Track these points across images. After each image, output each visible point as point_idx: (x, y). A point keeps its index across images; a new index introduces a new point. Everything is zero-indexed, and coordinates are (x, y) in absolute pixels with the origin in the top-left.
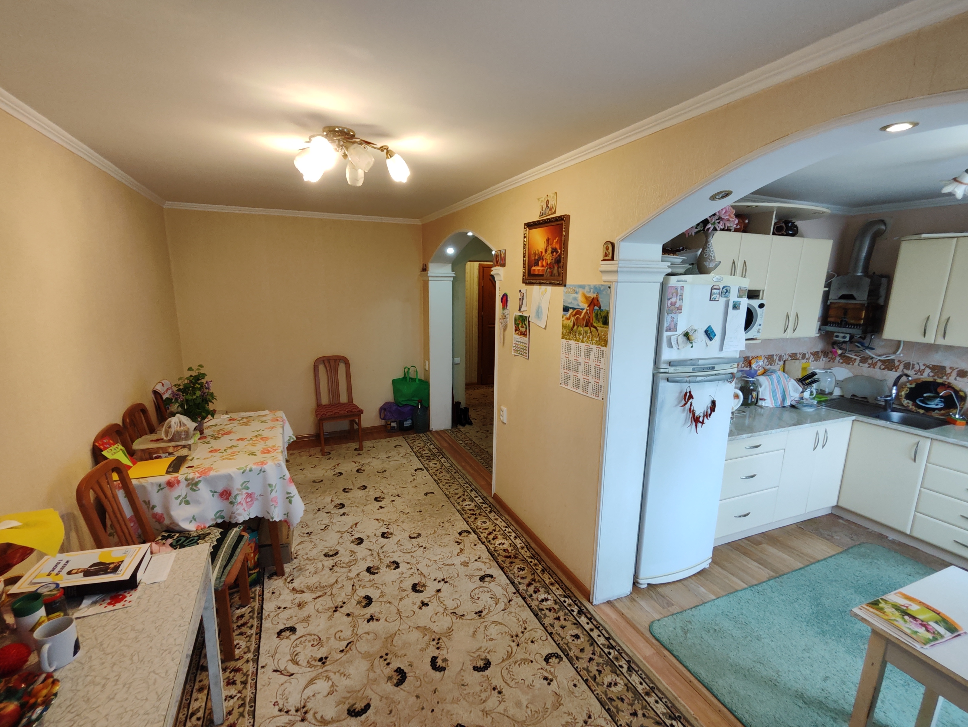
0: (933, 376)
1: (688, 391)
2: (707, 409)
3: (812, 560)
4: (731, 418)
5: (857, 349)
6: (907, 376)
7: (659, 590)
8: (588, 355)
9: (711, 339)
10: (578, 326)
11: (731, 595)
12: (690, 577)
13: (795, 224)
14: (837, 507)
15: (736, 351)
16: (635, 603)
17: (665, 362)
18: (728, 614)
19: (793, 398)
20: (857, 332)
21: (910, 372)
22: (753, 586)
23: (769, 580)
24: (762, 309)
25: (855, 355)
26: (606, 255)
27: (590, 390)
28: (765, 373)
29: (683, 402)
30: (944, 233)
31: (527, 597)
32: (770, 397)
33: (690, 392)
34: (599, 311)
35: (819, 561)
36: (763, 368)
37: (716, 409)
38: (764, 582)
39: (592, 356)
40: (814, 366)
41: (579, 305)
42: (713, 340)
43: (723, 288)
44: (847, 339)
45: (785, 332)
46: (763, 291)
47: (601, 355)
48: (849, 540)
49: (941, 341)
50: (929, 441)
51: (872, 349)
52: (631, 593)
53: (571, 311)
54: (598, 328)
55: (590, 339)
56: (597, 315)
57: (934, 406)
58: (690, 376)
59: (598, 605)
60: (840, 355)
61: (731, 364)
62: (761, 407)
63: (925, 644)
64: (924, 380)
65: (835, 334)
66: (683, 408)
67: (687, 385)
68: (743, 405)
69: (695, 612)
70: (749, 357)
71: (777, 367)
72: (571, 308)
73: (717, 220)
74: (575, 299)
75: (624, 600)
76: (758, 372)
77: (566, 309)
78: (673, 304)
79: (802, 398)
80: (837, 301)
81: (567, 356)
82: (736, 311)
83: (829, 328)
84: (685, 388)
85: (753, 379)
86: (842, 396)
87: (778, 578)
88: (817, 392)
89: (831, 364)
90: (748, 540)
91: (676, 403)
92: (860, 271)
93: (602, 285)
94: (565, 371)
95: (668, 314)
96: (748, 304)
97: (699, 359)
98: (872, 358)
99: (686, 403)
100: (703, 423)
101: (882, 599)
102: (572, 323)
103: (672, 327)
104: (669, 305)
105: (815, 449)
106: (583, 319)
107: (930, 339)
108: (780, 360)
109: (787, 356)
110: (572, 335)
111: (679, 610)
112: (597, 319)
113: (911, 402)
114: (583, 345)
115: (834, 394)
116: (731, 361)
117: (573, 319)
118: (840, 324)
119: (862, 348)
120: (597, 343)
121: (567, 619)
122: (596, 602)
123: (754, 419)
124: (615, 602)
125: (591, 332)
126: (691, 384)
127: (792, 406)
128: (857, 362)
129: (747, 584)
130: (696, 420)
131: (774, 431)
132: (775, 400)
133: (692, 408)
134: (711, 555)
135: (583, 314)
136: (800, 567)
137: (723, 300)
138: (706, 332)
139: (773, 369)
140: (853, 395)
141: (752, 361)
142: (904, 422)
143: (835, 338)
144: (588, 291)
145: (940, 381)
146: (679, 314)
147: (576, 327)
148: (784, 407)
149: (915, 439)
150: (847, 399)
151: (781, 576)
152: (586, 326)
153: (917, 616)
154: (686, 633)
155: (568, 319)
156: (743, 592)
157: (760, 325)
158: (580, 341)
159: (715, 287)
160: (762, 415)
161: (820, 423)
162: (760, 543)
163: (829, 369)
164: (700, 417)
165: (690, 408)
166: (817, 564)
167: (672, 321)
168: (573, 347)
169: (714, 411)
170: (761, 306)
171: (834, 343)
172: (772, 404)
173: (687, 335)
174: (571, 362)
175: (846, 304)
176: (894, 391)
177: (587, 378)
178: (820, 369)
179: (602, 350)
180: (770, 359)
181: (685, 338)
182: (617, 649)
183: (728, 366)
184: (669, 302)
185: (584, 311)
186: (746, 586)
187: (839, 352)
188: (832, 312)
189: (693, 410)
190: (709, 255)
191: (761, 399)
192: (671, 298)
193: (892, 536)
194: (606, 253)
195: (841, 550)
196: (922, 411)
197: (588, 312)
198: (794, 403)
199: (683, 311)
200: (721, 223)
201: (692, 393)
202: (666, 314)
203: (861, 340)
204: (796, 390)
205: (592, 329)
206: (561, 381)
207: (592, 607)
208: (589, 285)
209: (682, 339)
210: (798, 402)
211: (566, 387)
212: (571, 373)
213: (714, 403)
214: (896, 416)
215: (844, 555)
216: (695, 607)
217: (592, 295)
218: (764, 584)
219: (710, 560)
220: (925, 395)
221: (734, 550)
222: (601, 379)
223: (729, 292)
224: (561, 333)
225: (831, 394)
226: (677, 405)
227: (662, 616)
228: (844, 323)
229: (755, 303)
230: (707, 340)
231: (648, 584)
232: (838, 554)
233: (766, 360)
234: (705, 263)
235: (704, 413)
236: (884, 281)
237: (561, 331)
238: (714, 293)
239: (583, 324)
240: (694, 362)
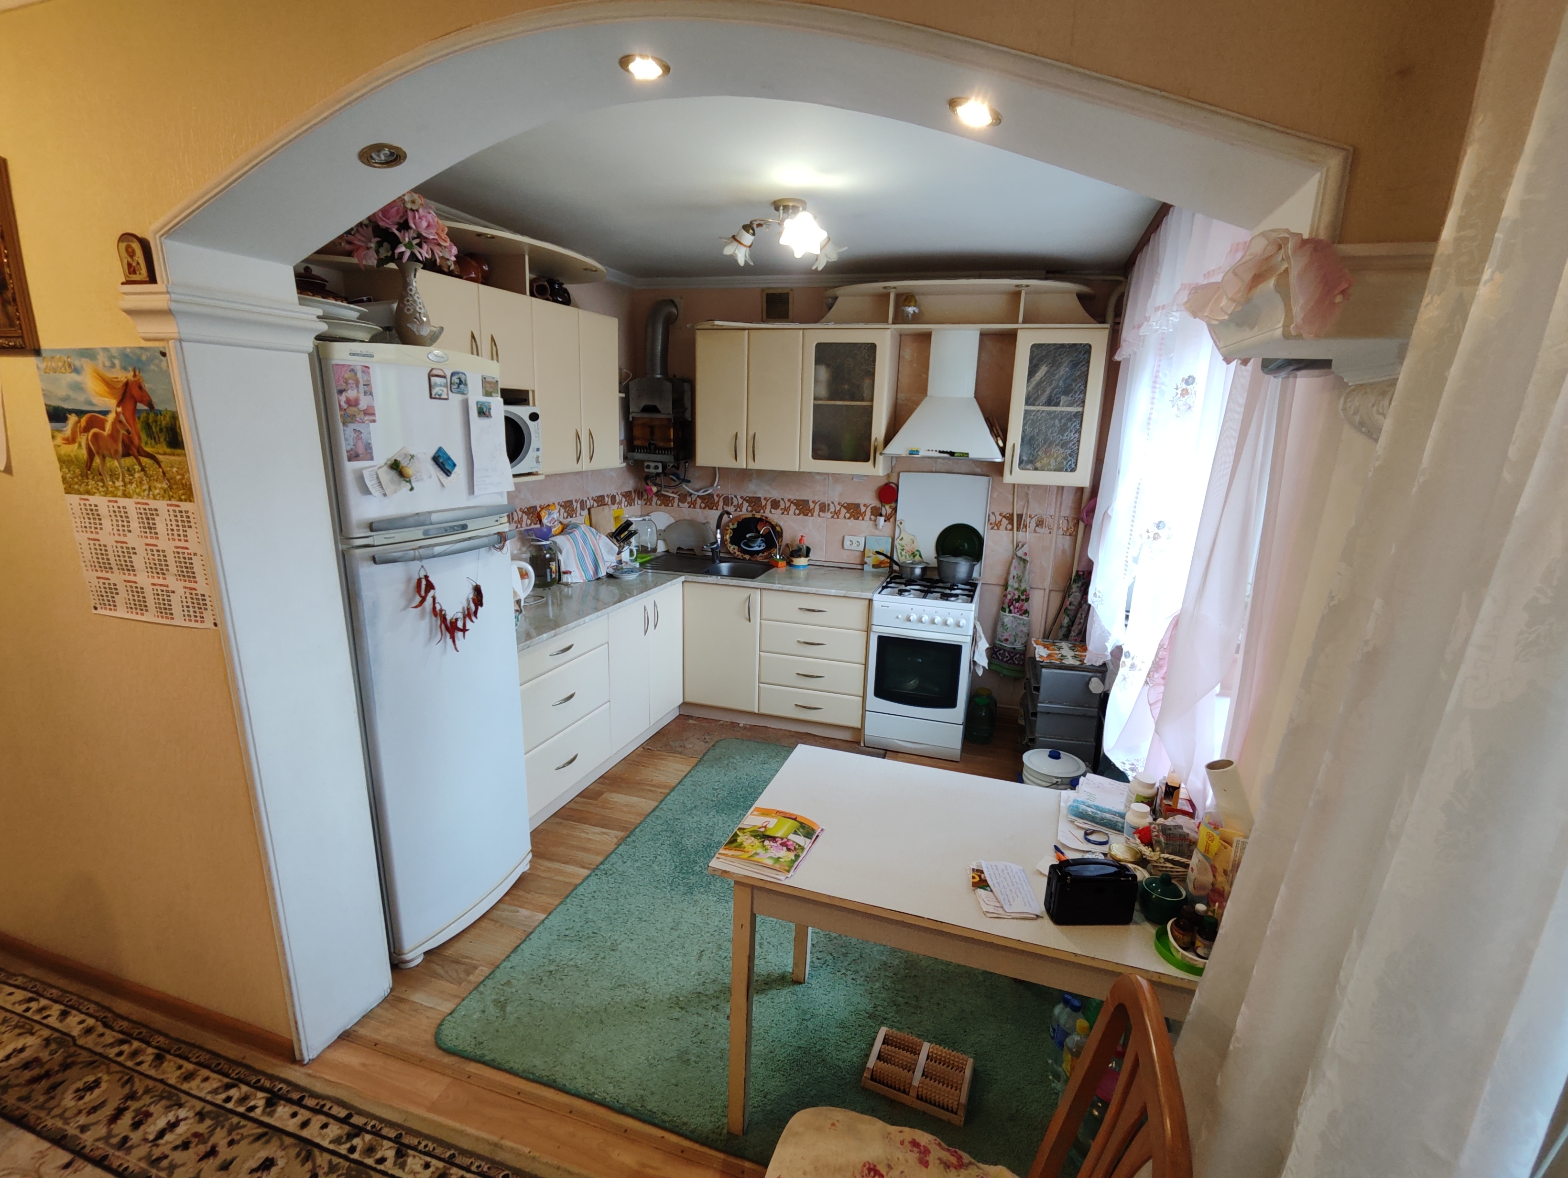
0: (751, 511)
1: (422, 576)
2: (469, 604)
3: (667, 791)
4: (517, 611)
5: (673, 484)
6: (728, 513)
7: (450, 952)
8: (150, 527)
9: (448, 473)
10: (103, 458)
11: (568, 900)
12: (500, 901)
13: (564, 286)
14: (685, 704)
15: (501, 494)
16: (402, 1006)
17: (360, 526)
18: (567, 932)
19: (608, 564)
20: (668, 458)
21: (731, 509)
22: (597, 868)
23: (618, 845)
24: (535, 423)
25: (673, 493)
26: (131, 269)
27: (177, 609)
28: (565, 529)
29: (418, 599)
30: (735, 321)
31: (111, 1151)
32: (578, 567)
33: (426, 577)
34: (152, 415)
35: (673, 789)
36: (560, 522)
37: (484, 601)
38: (612, 852)
39: (161, 527)
40: (631, 513)
41: (91, 403)
42: (453, 475)
43: (453, 375)
44: (660, 470)
45: (578, 461)
46: (533, 391)
47: (185, 522)
48: (702, 743)
49: (752, 466)
50: (759, 591)
51: (689, 481)
52: (392, 990)
53: (73, 419)
54: (160, 457)
55: (146, 487)
56: (148, 426)
57: (757, 549)
58: (420, 547)
59: (319, 1057)
60: (657, 494)
61: (497, 517)
62: (567, 585)
63: (788, 871)
64: (744, 517)
65: (646, 464)
66: (419, 609)
67: (416, 565)
68: (535, 586)
69: (515, 959)
70: (536, 507)
71: (581, 518)
72: (71, 411)
73: (414, 238)
74: (78, 387)
75: (380, 1011)
76: (553, 530)
77: (57, 415)
78: (353, 403)
79: (620, 562)
80: (639, 415)
81: (94, 536)
82: (484, 421)
83: (639, 456)
84: (415, 569)
85: (548, 542)
86: (667, 551)
87: (629, 836)
88: (637, 551)
89: (649, 508)
90: (583, 797)
91: (403, 603)
92: (659, 372)
93: (142, 348)
94: (100, 574)
95: (344, 424)
96: (505, 411)
97: (430, 513)
98: (691, 494)
99: (423, 599)
100: (464, 630)
101: (740, 829)
102: (84, 453)
103: (361, 451)
104: (344, 406)
105: (646, 632)
106: (113, 436)
107: (742, 463)
108: (582, 509)
109: (592, 501)
110: (92, 482)
111: (486, 971)
112: (151, 435)
113: (736, 547)
114: (129, 504)
115: (658, 550)
116: (493, 512)
117: (83, 439)
118: (651, 448)
119: (678, 482)
120: (167, 494)
121: (237, 1138)
122: (309, 1054)
123: (560, 605)
124: (357, 1028)
125: (143, 469)
126: (425, 563)
127: (609, 576)
128: (676, 501)
129: (588, 868)
130: (451, 628)
131: (587, 619)
132: (585, 570)
133: (438, 607)
134: (529, 847)
135: (108, 426)
136: (653, 807)
137: (455, 399)
138: (435, 459)
139: (574, 524)
140: (679, 548)
141: (543, 514)
142: (735, 573)
143: (646, 470)
144: (108, 364)
145: (758, 516)
146: (371, 425)
147: (97, 460)
148: (599, 579)
149: (745, 593)
150: (672, 554)
151: (631, 832)
152: (126, 454)
153: (776, 835)
154: (503, 1008)
155: (71, 440)
156: (585, 884)
157: (538, 450)
158: (120, 493)
159: (435, 372)
160: (569, 597)
161: (645, 593)
162: (601, 793)
163: (648, 515)
164: (457, 620)
165: (434, 608)
166: (672, 794)
167: (358, 438)
168: (103, 510)
169: (481, 605)
170: (534, 417)
171: (647, 478)
172: (582, 577)
173: (395, 466)
174: (109, 548)
175: (651, 419)
176: (719, 536)
177: (161, 581)
178: (636, 517)
179: (183, 508)
180: (568, 507)
181: (393, 474)
182: (369, 1128)
183: (491, 520)
184: (343, 398)
185: (111, 417)
186: (586, 872)
187: (655, 489)
188: (637, 432)
189: (441, 610)
190: (415, 310)
191: (566, 573)
192: (344, 390)
193: (742, 721)
194: (129, 265)
195: (695, 761)
196: (747, 557)
197: (122, 418)
198: (611, 571)
199: (378, 417)
200: (425, 246)
201: (430, 579)
202: (341, 425)
203: (674, 470)
204: (610, 552)
205: (145, 460)
206: (93, 600)
207: (303, 1070)
208: (105, 350)
209: (387, 475)
210: (616, 569)
211: (112, 613)
212: (117, 578)
213: (477, 590)
214: (725, 567)
215: (699, 768)
216: (515, 950)
217: (124, 376)
218: (613, 855)
219: (530, 856)
220: (748, 536)
221: (565, 822)
222: (200, 577)
223: (466, 385)
224: (60, 479)
225: (654, 550)
226: (405, 608)
227: (457, 1001)
228: (653, 447)
229: (521, 412)
230: (442, 476)
231: (426, 953)
232: (693, 768)
233: (562, 510)
234: (409, 326)
235: (463, 612)
236: (686, 386)
237: (59, 475)
238: (436, 384)
239: (116, 451)
240: (422, 518)
